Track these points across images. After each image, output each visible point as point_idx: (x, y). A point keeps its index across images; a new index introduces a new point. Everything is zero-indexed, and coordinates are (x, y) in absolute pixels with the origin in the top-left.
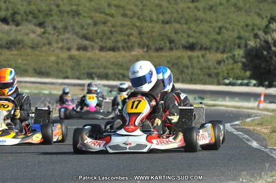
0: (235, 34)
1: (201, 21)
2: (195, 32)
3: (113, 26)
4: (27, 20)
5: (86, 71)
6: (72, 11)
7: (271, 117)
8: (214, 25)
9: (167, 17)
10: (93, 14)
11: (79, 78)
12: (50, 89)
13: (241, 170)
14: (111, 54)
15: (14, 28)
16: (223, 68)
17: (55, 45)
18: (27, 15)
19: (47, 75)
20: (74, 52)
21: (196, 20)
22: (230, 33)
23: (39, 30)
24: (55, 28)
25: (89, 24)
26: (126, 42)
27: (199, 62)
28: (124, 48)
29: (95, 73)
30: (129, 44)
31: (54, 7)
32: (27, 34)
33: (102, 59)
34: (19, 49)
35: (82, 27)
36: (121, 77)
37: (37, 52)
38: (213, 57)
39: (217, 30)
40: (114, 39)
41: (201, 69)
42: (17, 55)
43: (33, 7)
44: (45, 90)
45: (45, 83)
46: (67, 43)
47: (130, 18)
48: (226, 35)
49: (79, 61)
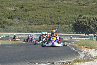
0: (70, 20)
1: (61, 16)
2: (59, 19)
3: (38, 19)
4: (15, 18)
5: (31, 31)
6: (27, 15)
7: (79, 41)
8: (64, 17)
9: (52, 16)
10: (32, 16)
11: (29, 33)
12: (22, 36)
14: (37, 26)
15: (12, 20)
16: (67, 29)
17: (22, 24)
18: (15, 16)
19: (21, 32)
20: (28, 26)
21: (60, 16)
22: (68, 20)
23: (18, 20)
24: (22, 20)
25: (31, 18)
26: (41, 23)
27: (61, 27)
28: (41, 25)
29: (34, 31)
30: (42, 23)
31: (22, 14)
32: (15, 21)
33: (35, 27)
34: (13, 26)
35: (30, 19)
36: (40, 32)
37: (18, 26)
38: (64, 26)
39: (65, 19)
40: (38, 22)
41: (61, 29)
42: (13, 27)
43: (17, 14)
44: (20, 36)
45: (20, 34)
46: (26, 23)
47: (42, 16)
48: (67, 20)
49: (29, 28)
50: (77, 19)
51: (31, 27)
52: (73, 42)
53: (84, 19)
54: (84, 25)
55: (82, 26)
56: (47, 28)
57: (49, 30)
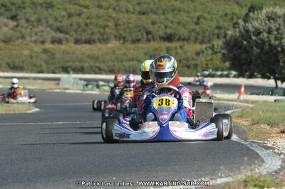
0: (214, 24)
1: (179, 11)
2: (172, 22)
3: (88, 18)
5: (61, 64)
6: (45, 3)
7: (252, 108)
8: (192, 14)
9: (144, 7)
10: (67, 6)
11: (54, 73)
12: (25, 84)
13: (220, 165)
14: (87, 47)
16: (202, 59)
17: (28, 39)
19: (21, 69)
20: (48, 46)
21: (174, 10)
22: (209, 23)
23: (12, 24)
24: (28, 21)
25: (64, 16)
26: (102, 34)
27: (177, 54)
28: (99, 41)
29: (71, 67)
30: (105, 36)
33: (77, 52)
35: (56, 19)
36: (97, 70)
37: (10, 46)
38: (191, 48)
39: (195, 20)
40: (89, 32)
41: (180, 61)
46: (41, 36)
47: (105, 9)
48: (205, 24)
49: (53, 54)
50: (241, 22)
51: (64, 52)
52: (228, 110)
53: (271, 21)
54: (270, 44)
55: (262, 49)
56: (125, 54)
57: (131, 63)
